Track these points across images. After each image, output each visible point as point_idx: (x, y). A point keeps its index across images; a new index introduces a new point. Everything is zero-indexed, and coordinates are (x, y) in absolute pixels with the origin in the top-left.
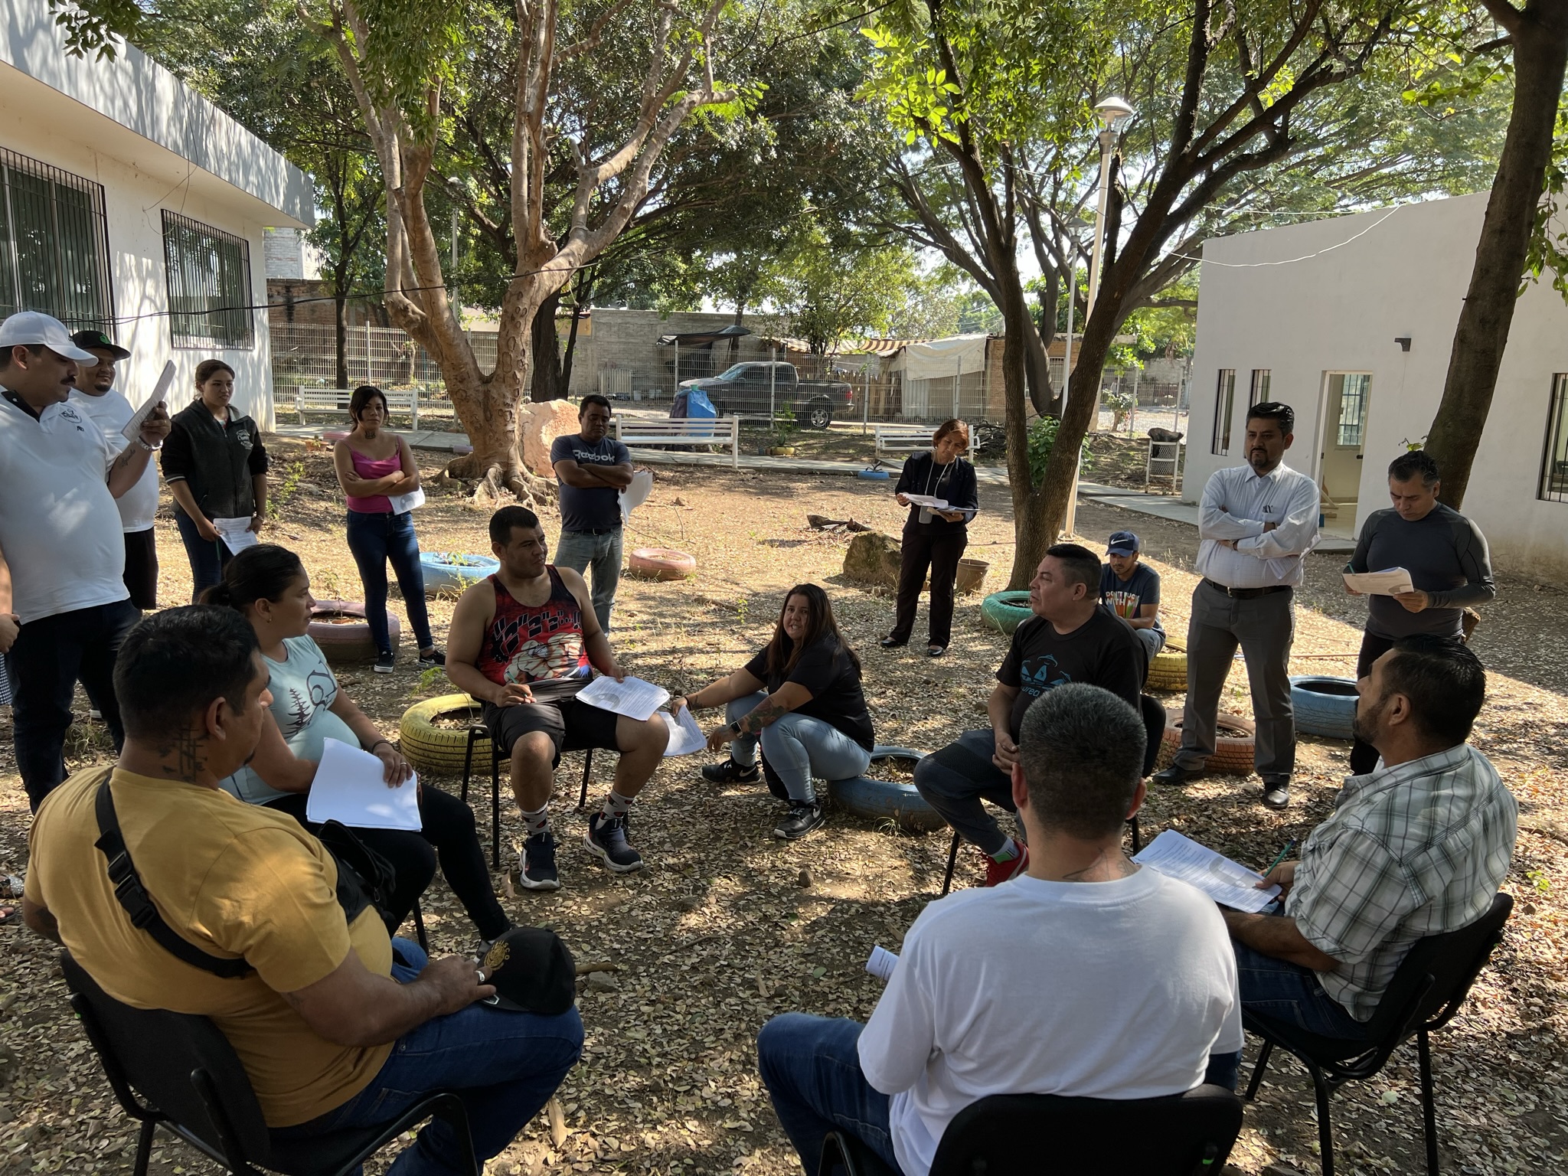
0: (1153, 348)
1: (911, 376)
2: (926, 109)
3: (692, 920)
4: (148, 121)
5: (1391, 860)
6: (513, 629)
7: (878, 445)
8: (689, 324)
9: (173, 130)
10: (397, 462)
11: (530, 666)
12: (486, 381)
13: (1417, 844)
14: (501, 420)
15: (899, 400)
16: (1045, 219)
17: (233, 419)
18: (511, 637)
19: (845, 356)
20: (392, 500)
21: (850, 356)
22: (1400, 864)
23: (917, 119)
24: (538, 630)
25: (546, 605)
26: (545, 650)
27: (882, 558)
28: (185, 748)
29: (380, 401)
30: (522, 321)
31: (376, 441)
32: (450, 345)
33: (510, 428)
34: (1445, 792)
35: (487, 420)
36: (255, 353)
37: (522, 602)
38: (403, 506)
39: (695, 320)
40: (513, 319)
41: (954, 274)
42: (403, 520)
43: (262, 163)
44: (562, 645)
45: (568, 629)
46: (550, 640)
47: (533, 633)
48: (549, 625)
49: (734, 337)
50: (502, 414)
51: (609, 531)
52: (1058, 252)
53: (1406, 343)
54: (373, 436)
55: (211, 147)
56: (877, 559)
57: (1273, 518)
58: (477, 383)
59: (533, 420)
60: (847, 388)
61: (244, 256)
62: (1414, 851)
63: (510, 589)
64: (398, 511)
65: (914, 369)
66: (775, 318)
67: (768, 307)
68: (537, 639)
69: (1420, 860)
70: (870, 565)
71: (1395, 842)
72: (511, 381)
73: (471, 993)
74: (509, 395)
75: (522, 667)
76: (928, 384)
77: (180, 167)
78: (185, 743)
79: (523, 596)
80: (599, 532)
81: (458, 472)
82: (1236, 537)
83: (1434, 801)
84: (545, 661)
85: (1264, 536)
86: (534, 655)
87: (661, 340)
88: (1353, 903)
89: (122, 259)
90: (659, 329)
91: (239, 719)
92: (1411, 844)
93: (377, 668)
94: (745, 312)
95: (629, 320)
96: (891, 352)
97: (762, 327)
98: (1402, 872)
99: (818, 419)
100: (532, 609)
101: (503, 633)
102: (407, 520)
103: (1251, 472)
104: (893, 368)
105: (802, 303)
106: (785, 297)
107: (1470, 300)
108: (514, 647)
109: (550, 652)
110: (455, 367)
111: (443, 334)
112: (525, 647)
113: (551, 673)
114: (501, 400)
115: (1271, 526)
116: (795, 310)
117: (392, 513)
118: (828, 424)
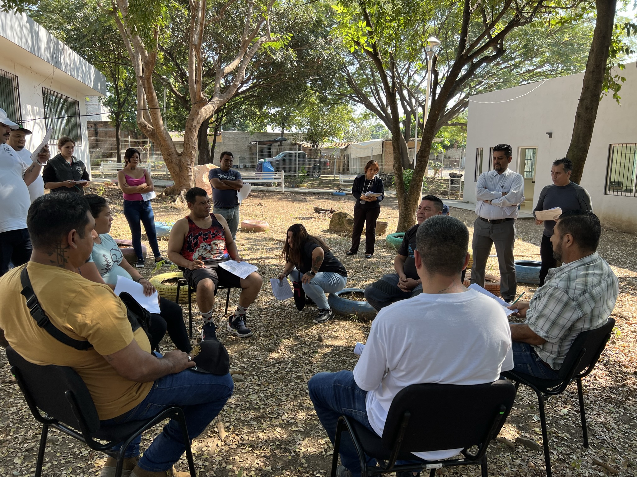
0: (449, 144)
1: (352, 156)
2: (358, 37)
3: (274, 355)
4: (36, 48)
5: (569, 298)
6: (196, 238)
7: (341, 182)
8: (262, 137)
9: (46, 53)
10: (144, 180)
11: (204, 253)
12: (179, 155)
13: (580, 292)
14: (186, 171)
15: (348, 165)
16: (405, 92)
17: (74, 162)
18: (195, 241)
19: (325, 149)
20: (142, 195)
21: (328, 149)
22: (573, 300)
23: (355, 42)
24: (207, 238)
25: (210, 228)
26: (210, 247)
27: (345, 222)
28: (59, 252)
29: (138, 155)
30: (194, 130)
31: (135, 171)
32: (164, 140)
33: (190, 174)
34: (591, 272)
35: (180, 171)
36: (82, 148)
37: (200, 227)
38: (147, 198)
39: (265, 135)
40: (190, 129)
41: (368, 115)
42: (146, 204)
43: (84, 68)
44: (217, 245)
45: (219, 238)
46: (212, 243)
47: (205, 239)
48: (211, 236)
49: (281, 142)
50: (187, 168)
51: (233, 207)
52: (410, 104)
53: (550, 135)
54: (134, 169)
55: (62, 61)
56: (343, 222)
57: (505, 191)
58: (176, 156)
59: (199, 172)
60: (327, 161)
61: (77, 107)
62: (579, 295)
63: (194, 221)
64: (145, 200)
65: (354, 153)
66: (297, 134)
67: (294, 129)
68: (206, 242)
69: (581, 299)
70: (340, 225)
71: (571, 291)
72: (190, 155)
73: (185, 364)
74: (189, 161)
75: (200, 254)
76: (360, 160)
77: (49, 69)
78: (59, 250)
79: (200, 224)
80: (229, 208)
81: (168, 193)
82: (491, 199)
83: (586, 275)
84: (210, 251)
85: (502, 198)
86: (205, 249)
87: (250, 143)
88: (553, 317)
89: (26, 107)
90: (250, 139)
91: (83, 240)
92: (578, 292)
93: (137, 266)
94: (285, 132)
95: (237, 135)
96: (344, 147)
97: (292, 138)
98: (574, 303)
99: (316, 174)
100: (204, 230)
101: (192, 239)
102: (148, 204)
103: (496, 173)
104: (345, 153)
105: (308, 127)
106: (301, 125)
107: (581, 100)
108: (197, 245)
109: (212, 248)
110: (167, 149)
111: (161, 136)
112: (201, 245)
113: (212, 256)
114: (186, 163)
115: (504, 194)
116: (305, 130)
117: (143, 201)
118: (320, 176)
